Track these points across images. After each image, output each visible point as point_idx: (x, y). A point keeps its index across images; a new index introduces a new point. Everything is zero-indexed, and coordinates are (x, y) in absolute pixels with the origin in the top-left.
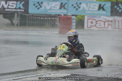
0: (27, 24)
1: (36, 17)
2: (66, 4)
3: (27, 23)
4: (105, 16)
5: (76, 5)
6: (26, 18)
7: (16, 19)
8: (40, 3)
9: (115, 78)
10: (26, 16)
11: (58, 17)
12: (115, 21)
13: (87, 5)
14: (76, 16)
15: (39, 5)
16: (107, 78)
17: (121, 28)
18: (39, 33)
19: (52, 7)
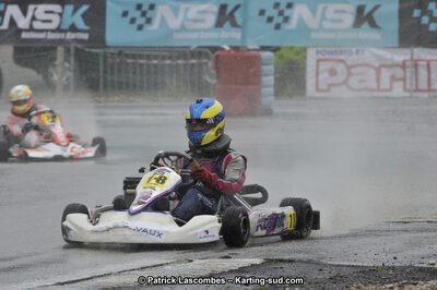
0: (101, 86)
1: (134, 56)
2: (237, 7)
3: (101, 80)
4: (380, 51)
5: (274, 13)
6: (98, 64)
7: (59, 69)
8: (145, 8)
9: (421, 270)
10: (97, 54)
11: (212, 56)
12: (416, 66)
13: (313, 11)
14: (275, 50)
15: (144, 14)
16: (394, 268)
17: (436, 91)
18: (143, 114)
19: (188, 20)
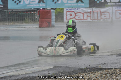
0: (7, 20)
1: (16, 12)
4: (84, 8)
6: (6, 14)
9: (97, 68)
10: (6, 11)
11: (38, 11)
12: (94, 12)
14: (55, 9)
16: (89, 68)
17: (100, 19)
18: (19, 28)
19: (31, 1)
